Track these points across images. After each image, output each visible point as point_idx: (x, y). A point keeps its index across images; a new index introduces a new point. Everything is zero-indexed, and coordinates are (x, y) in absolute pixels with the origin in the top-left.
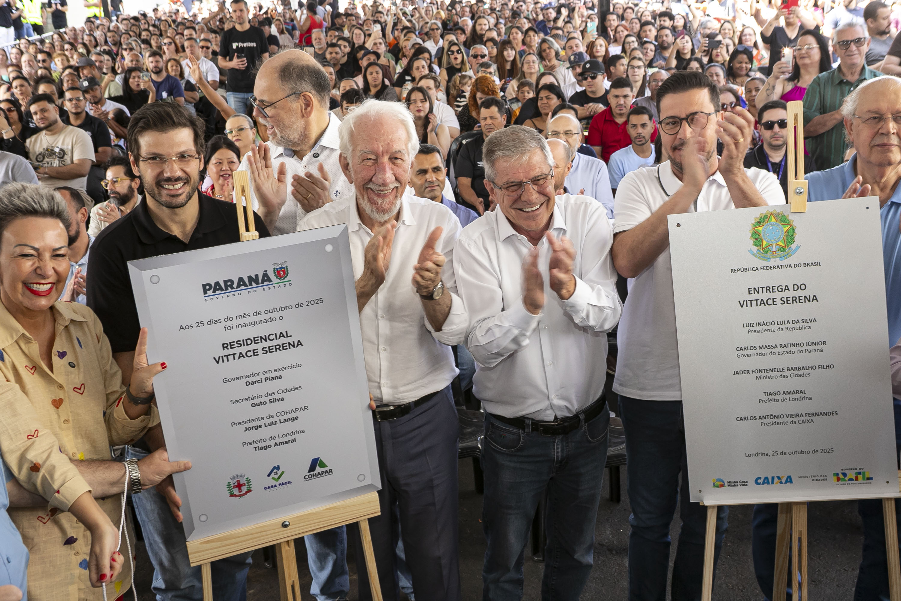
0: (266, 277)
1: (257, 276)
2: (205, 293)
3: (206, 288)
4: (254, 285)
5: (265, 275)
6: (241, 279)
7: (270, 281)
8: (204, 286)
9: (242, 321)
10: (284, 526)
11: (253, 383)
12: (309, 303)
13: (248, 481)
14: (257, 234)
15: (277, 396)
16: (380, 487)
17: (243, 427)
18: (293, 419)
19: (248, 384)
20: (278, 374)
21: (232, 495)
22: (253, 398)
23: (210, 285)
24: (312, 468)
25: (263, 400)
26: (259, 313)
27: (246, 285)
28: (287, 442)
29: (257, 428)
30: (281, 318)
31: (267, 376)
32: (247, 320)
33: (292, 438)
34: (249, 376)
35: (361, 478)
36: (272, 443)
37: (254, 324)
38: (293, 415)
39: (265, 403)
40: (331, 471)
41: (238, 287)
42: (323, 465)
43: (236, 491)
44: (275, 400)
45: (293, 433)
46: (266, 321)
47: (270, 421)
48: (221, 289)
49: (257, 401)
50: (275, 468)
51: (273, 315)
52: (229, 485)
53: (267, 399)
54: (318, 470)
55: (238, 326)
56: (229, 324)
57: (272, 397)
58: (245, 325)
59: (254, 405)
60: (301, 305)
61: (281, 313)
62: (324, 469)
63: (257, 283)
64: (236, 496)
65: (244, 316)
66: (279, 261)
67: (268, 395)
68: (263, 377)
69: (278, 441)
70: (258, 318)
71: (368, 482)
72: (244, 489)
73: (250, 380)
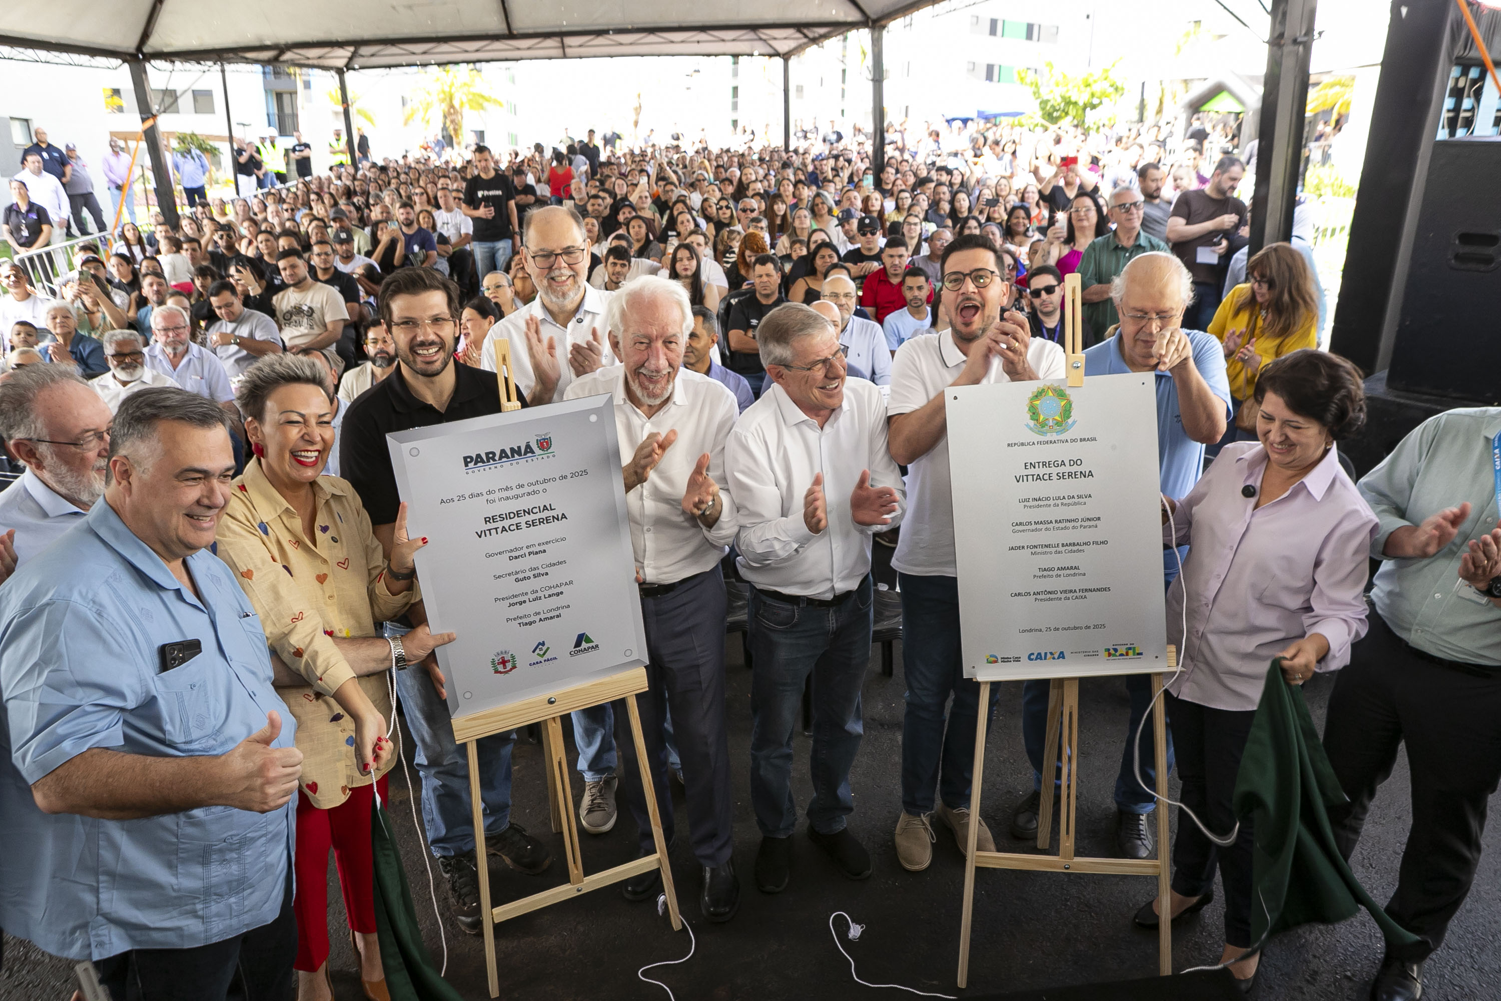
0: (529, 449)
1: (519, 448)
2: (466, 465)
3: (467, 460)
4: (516, 457)
5: (528, 447)
6: (503, 451)
7: (533, 452)
8: (465, 458)
9: (505, 494)
10: (551, 702)
11: (516, 558)
12: (573, 475)
13: (513, 657)
14: (519, 404)
15: (542, 571)
16: (648, 663)
17: (507, 602)
18: (558, 594)
19: (511, 558)
20: (542, 548)
21: (497, 672)
22: (517, 573)
23: (471, 457)
24: (578, 644)
25: (526, 575)
26: (522, 486)
27: (507, 457)
28: (552, 618)
29: (521, 603)
30: (545, 491)
31: (530, 550)
32: (509, 493)
33: (557, 613)
34: (512, 551)
35: (628, 653)
36: (537, 618)
37: (517, 497)
38: (558, 590)
39: (529, 578)
40: (597, 646)
41: (500, 459)
42: (589, 640)
43: (500, 668)
44: (539, 575)
45: (558, 608)
46: (529, 494)
47: (534, 596)
48: (483, 462)
49: (520, 576)
50: (539, 644)
51: (536, 488)
52: (493, 662)
53: (531, 574)
54: (584, 645)
55: (500, 500)
56: (491, 497)
57: (536, 572)
58: (508, 498)
59: (517, 580)
60: (565, 477)
61: (544, 486)
62: (590, 645)
63: (519, 454)
64: (500, 672)
65: (507, 489)
66: (542, 432)
67: (531, 569)
68: (527, 551)
69: (543, 616)
70: (521, 491)
71: (635, 657)
72: (509, 666)
73: (514, 554)
